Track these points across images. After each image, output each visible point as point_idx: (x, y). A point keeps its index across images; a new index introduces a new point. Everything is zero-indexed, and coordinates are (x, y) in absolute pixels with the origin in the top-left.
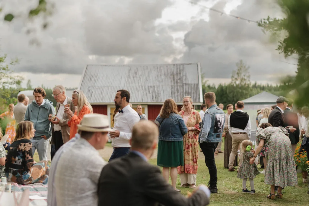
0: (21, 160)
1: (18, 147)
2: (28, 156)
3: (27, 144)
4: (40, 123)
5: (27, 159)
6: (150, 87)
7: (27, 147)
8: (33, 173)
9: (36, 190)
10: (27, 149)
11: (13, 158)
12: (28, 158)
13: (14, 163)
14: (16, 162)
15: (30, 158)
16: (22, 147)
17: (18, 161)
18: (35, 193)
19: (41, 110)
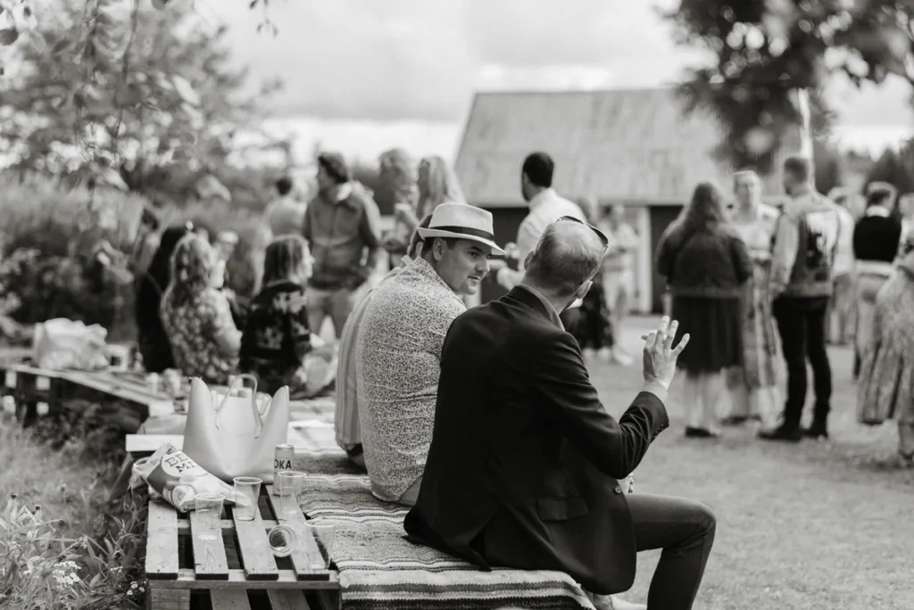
0: (280, 337)
1: (271, 303)
2: (297, 325)
3: (295, 296)
4: (338, 247)
5: (293, 335)
6: (654, 153)
7: (296, 303)
8: (310, 370)
9: (317, 411)
10: (296, 309)
11: (259, 334)
12: (296, 330)
13: (261, 344)
14: (266, 341)
15: (302, 331)
16: (281, 303)
17: (272, 339)
18: (314, 415)
19: (340, 212)
